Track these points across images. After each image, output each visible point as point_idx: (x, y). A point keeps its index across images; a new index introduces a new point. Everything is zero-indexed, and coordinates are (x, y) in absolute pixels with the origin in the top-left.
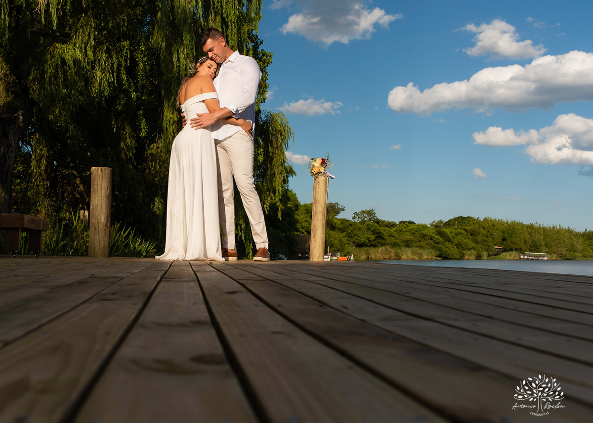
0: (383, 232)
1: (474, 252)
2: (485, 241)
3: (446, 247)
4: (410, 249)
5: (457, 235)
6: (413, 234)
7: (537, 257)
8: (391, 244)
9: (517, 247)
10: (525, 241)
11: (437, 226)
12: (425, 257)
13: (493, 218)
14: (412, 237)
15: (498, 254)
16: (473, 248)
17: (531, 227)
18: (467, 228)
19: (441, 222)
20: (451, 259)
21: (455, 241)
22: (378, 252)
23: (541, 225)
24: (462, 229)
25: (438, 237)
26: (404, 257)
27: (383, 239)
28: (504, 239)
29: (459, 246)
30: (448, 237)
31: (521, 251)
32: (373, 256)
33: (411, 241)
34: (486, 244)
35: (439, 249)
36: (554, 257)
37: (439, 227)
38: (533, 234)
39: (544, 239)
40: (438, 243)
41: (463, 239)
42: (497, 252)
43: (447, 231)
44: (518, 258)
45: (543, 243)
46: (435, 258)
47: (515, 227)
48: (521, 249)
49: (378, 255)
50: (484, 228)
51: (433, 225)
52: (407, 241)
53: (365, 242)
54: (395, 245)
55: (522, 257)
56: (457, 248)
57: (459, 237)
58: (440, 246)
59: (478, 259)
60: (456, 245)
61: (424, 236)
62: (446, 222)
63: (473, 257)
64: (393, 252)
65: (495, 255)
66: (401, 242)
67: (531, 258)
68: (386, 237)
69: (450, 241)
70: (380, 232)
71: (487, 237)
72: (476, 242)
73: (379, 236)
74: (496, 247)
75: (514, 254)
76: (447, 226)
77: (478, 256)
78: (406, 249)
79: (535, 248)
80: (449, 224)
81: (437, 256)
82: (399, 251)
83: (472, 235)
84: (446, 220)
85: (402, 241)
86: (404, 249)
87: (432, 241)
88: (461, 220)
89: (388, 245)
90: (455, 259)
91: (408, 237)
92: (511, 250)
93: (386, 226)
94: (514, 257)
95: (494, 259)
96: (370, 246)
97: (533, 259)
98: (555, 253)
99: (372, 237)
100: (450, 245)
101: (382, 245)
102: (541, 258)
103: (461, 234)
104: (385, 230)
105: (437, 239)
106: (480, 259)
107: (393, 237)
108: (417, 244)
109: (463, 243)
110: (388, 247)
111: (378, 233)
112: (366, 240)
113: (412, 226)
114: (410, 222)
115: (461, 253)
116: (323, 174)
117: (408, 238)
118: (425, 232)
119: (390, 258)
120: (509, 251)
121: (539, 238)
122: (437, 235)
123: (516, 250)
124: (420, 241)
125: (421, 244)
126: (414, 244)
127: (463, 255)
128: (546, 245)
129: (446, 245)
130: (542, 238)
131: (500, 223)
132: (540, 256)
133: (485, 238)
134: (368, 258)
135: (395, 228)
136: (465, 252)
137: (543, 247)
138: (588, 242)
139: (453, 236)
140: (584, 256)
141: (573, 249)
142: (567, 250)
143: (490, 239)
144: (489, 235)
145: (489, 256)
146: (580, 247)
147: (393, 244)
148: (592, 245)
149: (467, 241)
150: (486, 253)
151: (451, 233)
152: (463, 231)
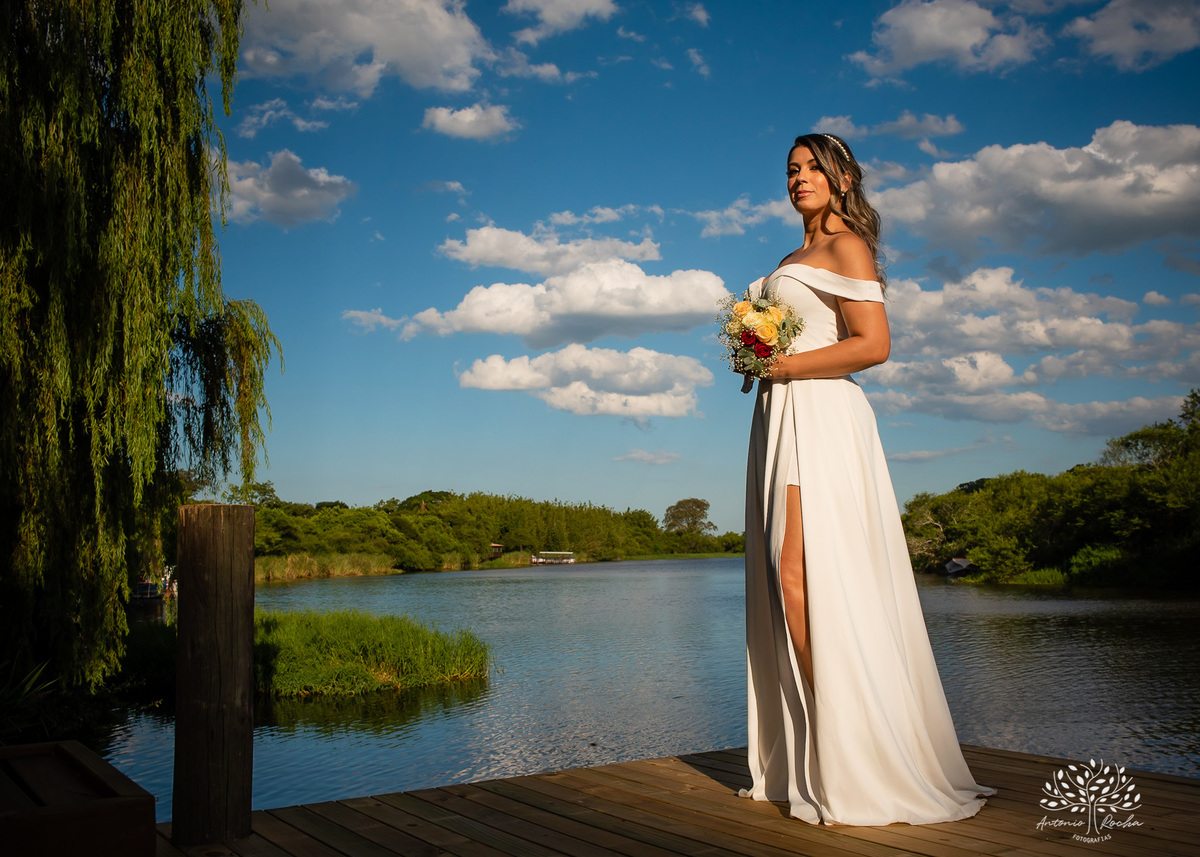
0: (295, 526)
1: (458, 556)
2: (474, 535)
3: (410, 549)
4: (347, 555)
5: (427, 525)
6: (350, 526)
7: (558, 558)
8: (311, 548)
9: (526, 543)
10: (538, 532)
11: (387, 511)
12: (374, 570)
13: (487, 494)
14: (348, 534)
15: (496, 556)
16: (456, 549)
17: (546, 506)
18: (442, 513)
19: (394, 502)
20: (419, 570)
21: (426, 539)
22: (287, 566)
23: (563, 504)
24: (435, 515)
25: (396, 531)
26: (337, 572)
27: (296, 539)
28: (505, 530)
29: (432, 546)
30: (413, 531)
31: (532, 549)
32: (278, 574)
33: (348, 541)
34: (476, 539)
35: (398, 554)
36: (584, 557)
37: (390, 508)
38: (550, 519)
39: (567, 527)
40: (395, 543)
41: (438, 532)
42: (495, 553)
43: (409, 518)
44: (528, 563)
45: (566, 534)
46: (390, 571)
47: (523, 507)
48: (532, 547)
49: (287, 570)
50: (470, 511)
51: (380, 509)
52: (339, 542)
53: (262, 547)
54: (318, 550)
55: (534, 560)
56: (430, 549)
57: (431, 529)
58: (400, 547)
59: (465, 569)
60: (427, 544)
61: (372, 529)
62: (404, 503)
63: (456, 566)
64: (314, 563)
65: (491, 559)
66: (329, 544)
67: (548, 561)
68: (302, 536)
69: (416, 537)
70: (289, 527)
71: (478, 527)
72: (460, 537)
73: (288, 533)
74: (493, 545)
75: (522, 554)
76: (405, 510)
77: (465, 564)
78: (341, 556)
79: (552, 543)
80: (411, 504)
81: (395, 567)
82: (326, 561)
83: (451, 524)
84: (402, 498)
85: (331, 542)
86: (336, 556)
87: (384, 540)
88: (431, 497)
89: (305, 550)
90: (427, 570)
91: (340, 532)
92: (517, 549)
94: (522, 561)
95: (492, 566)
96: (272, 553)
97: (552, 563)
98: (584, 550)
99: (276, 536)
100: (417, 546)
101: (292, 550)
102: (565, 561)
103: (434, 523)
104: (297, 522)
105: (394, 535)
106: (469, 569)
107: (315, 534)
108: (359, 546)
109: (439, 540)
110: (305, 555)
111: (284, 529)
112: (263, 543)
113: (347, 513)
114: (338, 505)
115: (436, 560)
117: (342, 535)
118: (370, 523)
119: (309, 575)
120: (514, 550)
121: (560, 527)
122: (393, 527)
123: (524, 547)
124: (363, 541)
125: (365, 545)
126: (353, 546)
127: (441, 562)
128: (572, 538)
129: (410, 545)
130: (564, 524)
131: (499, 501)
132: (563, 557)
133: (475, 529)
134: (268, 578)
135: (314, 517)
136: (443, 556)
137: (567, 542)
138: (632, 530)
139: (420, 529)
140: (628, 554)
141: (611, 542)
142: (602, 545)
143: (482, 532)
144: (482, 524)
145: (483, 561)
146: (621, 539)
147: (315, 548)
148: (639, 535)
149: (444, 536)
150: (477, 557)
151: (416, 522)
152: (437, 519)
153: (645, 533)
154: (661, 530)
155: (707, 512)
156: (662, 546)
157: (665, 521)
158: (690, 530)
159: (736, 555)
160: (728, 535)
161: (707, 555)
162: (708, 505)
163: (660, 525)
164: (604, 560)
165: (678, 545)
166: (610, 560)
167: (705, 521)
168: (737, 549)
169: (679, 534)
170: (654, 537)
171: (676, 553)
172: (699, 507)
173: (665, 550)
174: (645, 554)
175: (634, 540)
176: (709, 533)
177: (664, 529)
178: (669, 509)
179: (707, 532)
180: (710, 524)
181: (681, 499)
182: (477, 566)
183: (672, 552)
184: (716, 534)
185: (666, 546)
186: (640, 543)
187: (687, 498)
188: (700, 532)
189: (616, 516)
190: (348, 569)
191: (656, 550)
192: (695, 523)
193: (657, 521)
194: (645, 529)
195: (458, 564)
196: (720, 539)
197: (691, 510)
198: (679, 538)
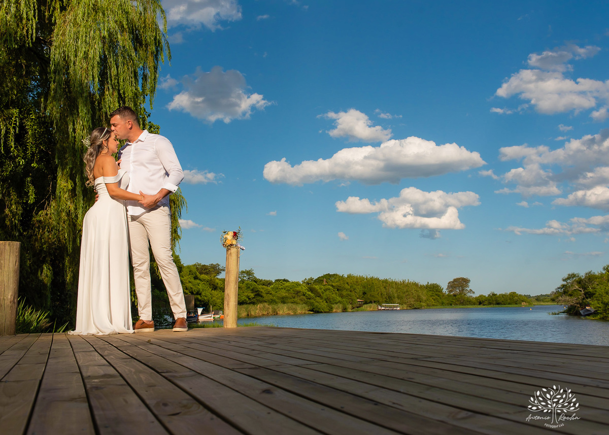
0: (261, 290)
1: (341, 306)
2: (349, 295)
3: (317, 302)
4: (286, 305)
5: (326, 290)
6: (288, 290)
7: (391, 307)
8: (269, 301)
9: (376, 299)
10: (381, 294)
11: (308, 283)
12: (299, 311)
13: (355, 275)
14: (287, 294)
15: (360, 306)
16: (339, 302)
17: (386, 281)
18: (333, 284)
19: (311, 279)
20: (321, 312)
21: (324, 296)
22: (257, 309)
23: (394, 280)
24: (330, 285)
25: (310, 293)
26: (281, 312)
27: (262, 296)
28: (364, 293)
29: (327, 300)
30: (318, 293)
31: (378, 303)
32: (253, 313)
33: (287, 297)
34: (350, 297)
35: (312, 304)
36: (405, 307)
37: (309, 283)
38: (387, 288)
40: (309, 299)
41: (331, 294)
42: (360, 304)
43: (317, 287)
44: (377, 309)
45: (396, 295)
46: (307, 312)
47: (373, 282)
48: (378, 301)
49: (257, 311)
50: (348, 283)
51: (304, 283)
52: (283, 298)
53: (245, 300)
54: (272, 302)
55: (380, 308)
56: (326, 302)
57: (328, 292)
58: (312, 301)
59: (344, 312)
60: (325, 300)
61: (298, 292)
62: (316, 279)
64: (270, 308)
65: (358, 307)
67: (387, 308)
68: (264, 295)
69: (320, 296)
70: (258, 291)
71: (351, 291)
72: (342, 296)
73: (258, 294)
74: (358, 300)
75: (373, 305)
76: (317, 283)
77: (344, 309)
78: (283, 305)
79: (390, 299)
80: (319, 280)
81: (309, 311)
82: (276, 307)
83: (338, 290)
84: (315, 277)
85: (278, 298)
86: (280, 305)
87: (304, 297)
88: (328, 276)
89: (266, 302)
90: (325, 312)
91: (283, 293)
92: (371, 302)
93: (264, 285)
94: (373, 308)
95: (357, 311)
96: (250, 303)
97: (388, 310)
98: (405, 303)
99: (252, 295)
100: (320, 300)
101: (261, 302)
102: (395, 308)
103: (329, 289)
104: (263, 288)
105: (309, 295)
106: (346, 312)
107: (271, 294)
108: (292, 300)
109: (331, 298)
110: (266, 304)
111: (256, 292)
112: (246, 298)
113: (287, 284)
114: (285, 280)
115: (329, 307)
116: (235, 246)
117: (284, 295)
118: (299, 289)
119: (268, 313)
120: (369, 303)
121: (393, 291)
122: (309, 291)
123: (375, 302)
124: (294, 298)
125: (295, 300)
126: (290, 300)
127: (332, 308)
128: (398, 298)
129: (317, 300)
130: (395, 290)
131: (362, 278)
133: (349, 293)
134: (248, 315)
135: (272, 286)
136: (333, 305)
137: (396, 299)
138: (430, 293)
139: (322, 292)
140: (428, 305)
141: (419, 300)
142: (414, 301)
143: (353, 293)
144: (352, 290)
145: (353, 308)
146: (424, 298)
147: (270, 301)
148: (434, 296)
149: (334, 295)
150: (350, 306)
151: (321, 289)
152: (331, 287)
153: (437, 295)
154: (445, 293)
155: (469, 284)
156: (446, 301)
157: (447, 289)
158: (461, 294)
159: (484, 306)
160: (480, 296)
161: (469, 306)
162: (470, 281)
163: (445, 291)
164: (416, 308)
165: (454, 301)
166: (418, 308)
167: (468, 289)
168: (485, 303)
169: (455, 295)
170: (442, 297)
171: (453, 305)
172: (464, 282)
173: (447, 304)
174: (437, 306)
175: (431, 299)
176: (470, 295)
177: (447, 293)
178: (449, 283)
179: (469, 295)
180: (471, 290)
181: (456, 278)
183: (451, 305)
184: (474, 296)
185: (448, 302)
186: (434, 300)
187: (459, 277)
188: (465, 295)
189: (422, 287)
190: (286, 311)
191: (443, 304)
192: (463, 290)
193: (443, 289)
194: (437, 293)
195: (341, 310)
196: (476, 298)
197: (461, 283)
198: (454, 298)
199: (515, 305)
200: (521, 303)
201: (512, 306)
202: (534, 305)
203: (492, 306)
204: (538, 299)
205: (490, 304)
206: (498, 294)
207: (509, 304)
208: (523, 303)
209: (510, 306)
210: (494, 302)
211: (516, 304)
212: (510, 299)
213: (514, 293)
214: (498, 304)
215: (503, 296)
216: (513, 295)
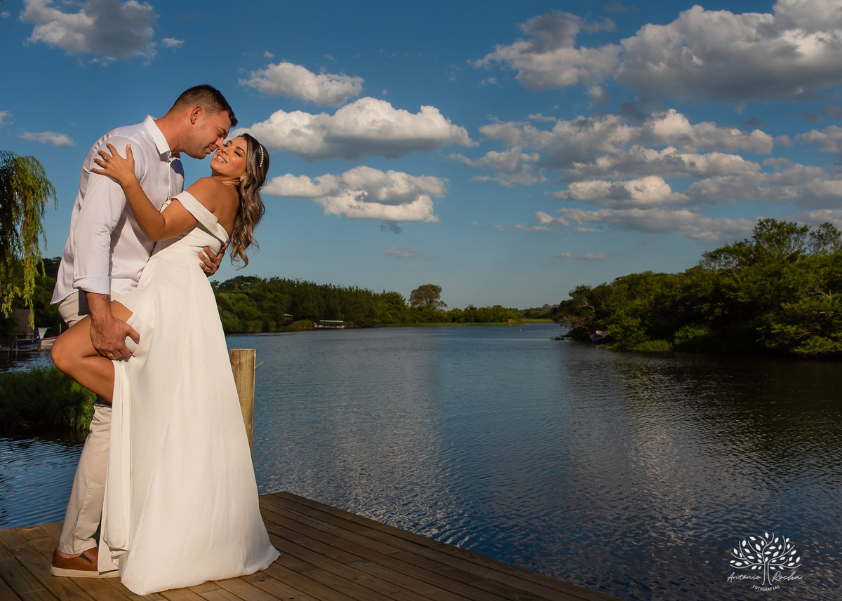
1: (260, 323)
2: (272, 308)
5: (238, 300)
7: (333, 325)
9: (310, 314)
10: (319, 306)
13: (281, 278)
15: (288, 323)
16: (258, 318)
17: (325, 288)
18: (249, 291)
19: (216, 283)
20: (231, 332)
21: (236, 309)
23: (336, 287)
24: (244, 293)
28: (294, 305)
29: (241, 315)
30: (228, 305)
31: (314, 319)
34: (273, 311)
36: (351, 324)
38: (327, 298)
39: (340, 303)
41: (246, 306)
42: (288, 321)
43: (225, 295)
44: (311, 328)
45: (339, 308)
47: (308, 289)
48: (314, 317)
50: (270, 291)
55: (316, 326)
56: (239, 317)
57: (241, 304)
59: (265, 332)
60: (237, 314)
62: (223, 284)
63: (258, 330)
65: (285, 325)
67: (326, 327)
69: (229, 309)
71: (275, 302)
72: (262, 309)
74: (286, 315)
75: (307, 322)
76: (224, 289)
77: (265, 328)
79: (329, 314)
80: (228, 285)
83: (256, 301)
84: (221, 281)
88: (243, 280)
90: (237, 332)
92: (303, 318)
94: (307, 326)
95: (284, 331)
97: (329, 328)
98: (352, 320)
100: (230, 315)
102: (338, 327)
103: (243, 299)
106: (267, 332)
109: (246, 311)
115: (244, 325)
120: (301, 319)
121: (335, 303)
123: (309, 317)
127: (247, 327)
128: (343, 311)
129: (225, 315)
130: (338, 302)
131: (290, 283)
132: (337, 324)
133: (273, 304)
136: (249, 323)
137: (340, 313)
138: (387, 306)
139: (232, 303)
140: (384, 323)
141: (371, 314)
142: (365, 316)
143: (278, 306)
144: (278, 300)
145: (278, 326)
146: (379, 312)
148: (392, 310)
149: (250, 308)
150: (274, 324)
151: (230, 298)
152: (246, 296)
153: (395, 308)
154: (407, 306)
155: (441, 294)
156: (408, 317)
157: (410, 300)
158: (428, 307)
159: (459, 324)
160: (454, 310)
161: (438, 324)
162: (441, 289)
163: (406, 302)
164: (366, 326)
165: (419, 316)
166: (370, 326)
167: (439, 301)
168: (460, 320)
169: (420, 309)
170: (402, 311)
171: (417, 323)
172: (434, 290)
173: (410, 320)
174: (395, 323)
175: (388, 313)
176: (441, 309)
177: (410, 305)
178: (413, 291)
179: (439, 308)
180: (442, 302)
181: (422, 284)
182: (274, 329)
183: (415, 322)
184: (446, 310)
185: (411, 318)
186: (392, 315)
187: (426, 284)
188: (434, 308)
189: (376, 296)
191: (403, 320)
192: (431, 302)
193: (405, 300)
194: (396, 305)
195: (260, 329)
196: (449, 313)
197: (428, 293)
198: (420, 312)
199: (500, 324)
200: (507, 321)
201: (496, 324)
202: (523, 323)
203: (469, 323)
204: (528, 314)
205: (467, 321)
206: (478, 308)
207: (492, 321)
208: (509, 321)
209: (493, 324)
210: (473, 319)
211: (501, 321)
212: (494, 315)
213: (499, 307)
214: (478, 321)
215: (484, 310)
216: (498, 308)
